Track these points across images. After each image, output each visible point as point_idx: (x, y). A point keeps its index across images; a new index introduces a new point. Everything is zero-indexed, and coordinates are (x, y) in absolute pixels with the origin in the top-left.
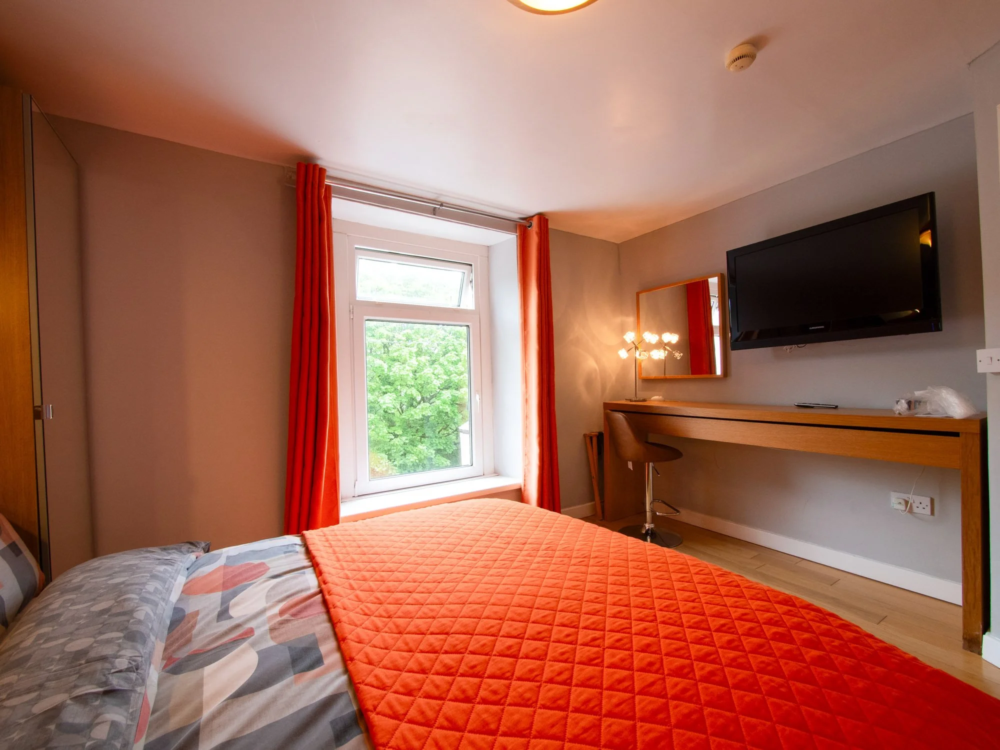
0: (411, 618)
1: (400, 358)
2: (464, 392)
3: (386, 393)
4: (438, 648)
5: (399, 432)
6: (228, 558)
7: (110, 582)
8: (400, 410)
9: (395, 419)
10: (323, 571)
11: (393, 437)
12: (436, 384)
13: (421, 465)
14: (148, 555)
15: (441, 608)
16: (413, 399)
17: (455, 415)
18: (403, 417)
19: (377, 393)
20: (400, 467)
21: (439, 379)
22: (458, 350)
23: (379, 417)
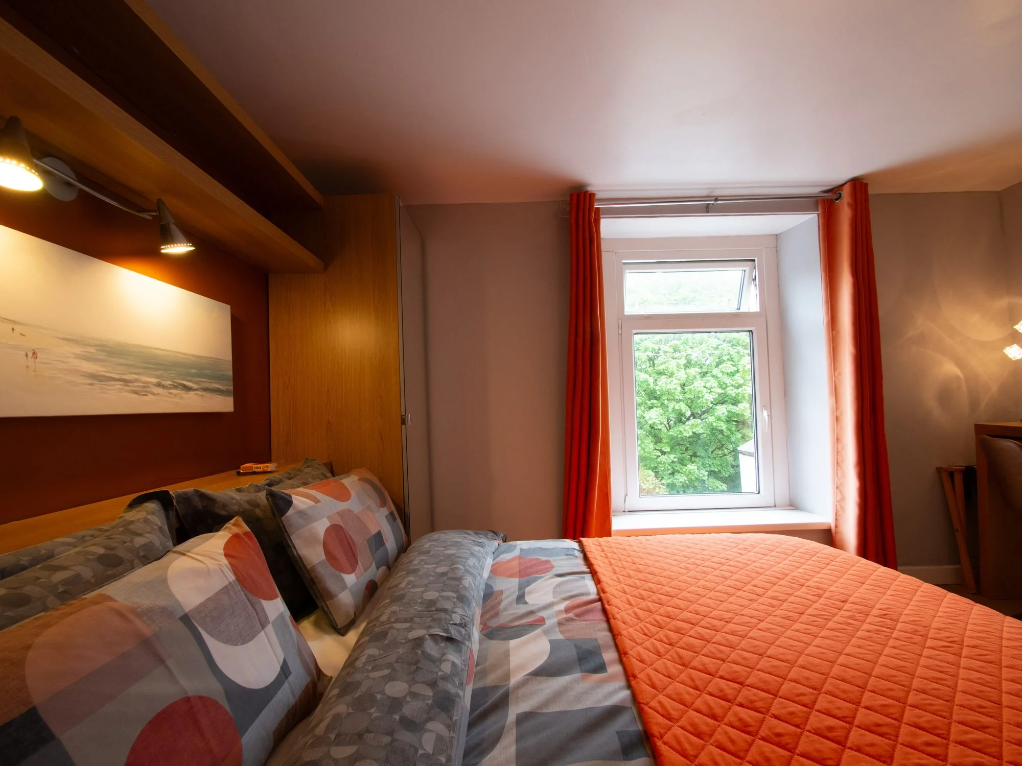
0: (695, 653)
1: (666, 371)
2: (744, 408)
3: (652, 408)
4: (730, 697)
5: (667, 449)
6: (522, 550)
7: (446, 552)
8: (667, 425)
9: (662, 435)
10: (601, 580)
11: (660, 454)
12: (708, 398)
13: (693, 486)
14: (467, 536)
15: (732, 652)
16: (681, 414)
17: (733, 433)
18: (671, 433)
19: (642, 408)
20: (668, 485)
21: (713, 393)
22: (734, 360)
23: (645, 433)
